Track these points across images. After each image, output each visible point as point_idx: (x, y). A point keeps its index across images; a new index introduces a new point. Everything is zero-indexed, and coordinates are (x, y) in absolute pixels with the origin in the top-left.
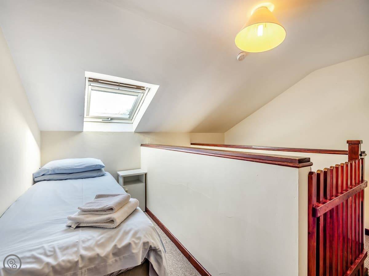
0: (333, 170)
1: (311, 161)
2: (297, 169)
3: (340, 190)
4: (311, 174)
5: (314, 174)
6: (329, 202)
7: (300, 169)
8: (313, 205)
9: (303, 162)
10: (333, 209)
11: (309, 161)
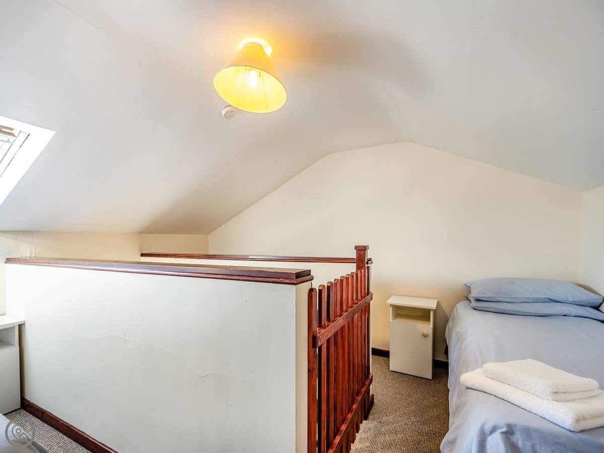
0: (337, 283)
1: (312, 274)
2: (294, 286)
3: (344, 308)
4: (311, 290)
5: (314, 290)
6: (331, 324)
7: (297, 285)
8: (314, 333)
9: (302, 277)
10: (337, 332)
11: (310, 274)
